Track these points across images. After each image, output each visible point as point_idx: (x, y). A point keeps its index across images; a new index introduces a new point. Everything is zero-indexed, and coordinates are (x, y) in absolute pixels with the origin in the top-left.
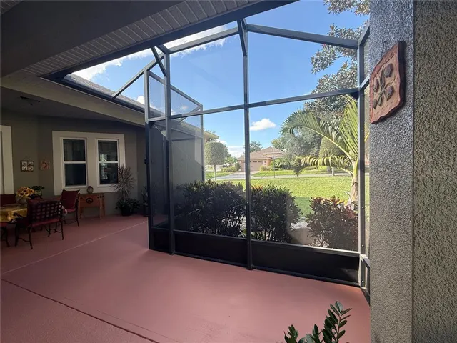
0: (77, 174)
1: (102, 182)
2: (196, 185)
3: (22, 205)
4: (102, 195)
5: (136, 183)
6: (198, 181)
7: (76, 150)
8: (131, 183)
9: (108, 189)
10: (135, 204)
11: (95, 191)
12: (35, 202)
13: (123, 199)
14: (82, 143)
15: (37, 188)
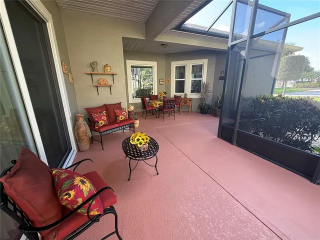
0: (180, 87)
1: (192, 92)
2: (264, 98)
3: (161, 100)
4: (191, 100)
5: (211, 94)
6: (268, 95)
7: (181, 72)
8: (208, 93)
9: (195, 96)
10: (209, 108)
11: (188, 97)
12: (166, 100)
13: (202, 103)
14: (184, 67)
15: (165, 93)
